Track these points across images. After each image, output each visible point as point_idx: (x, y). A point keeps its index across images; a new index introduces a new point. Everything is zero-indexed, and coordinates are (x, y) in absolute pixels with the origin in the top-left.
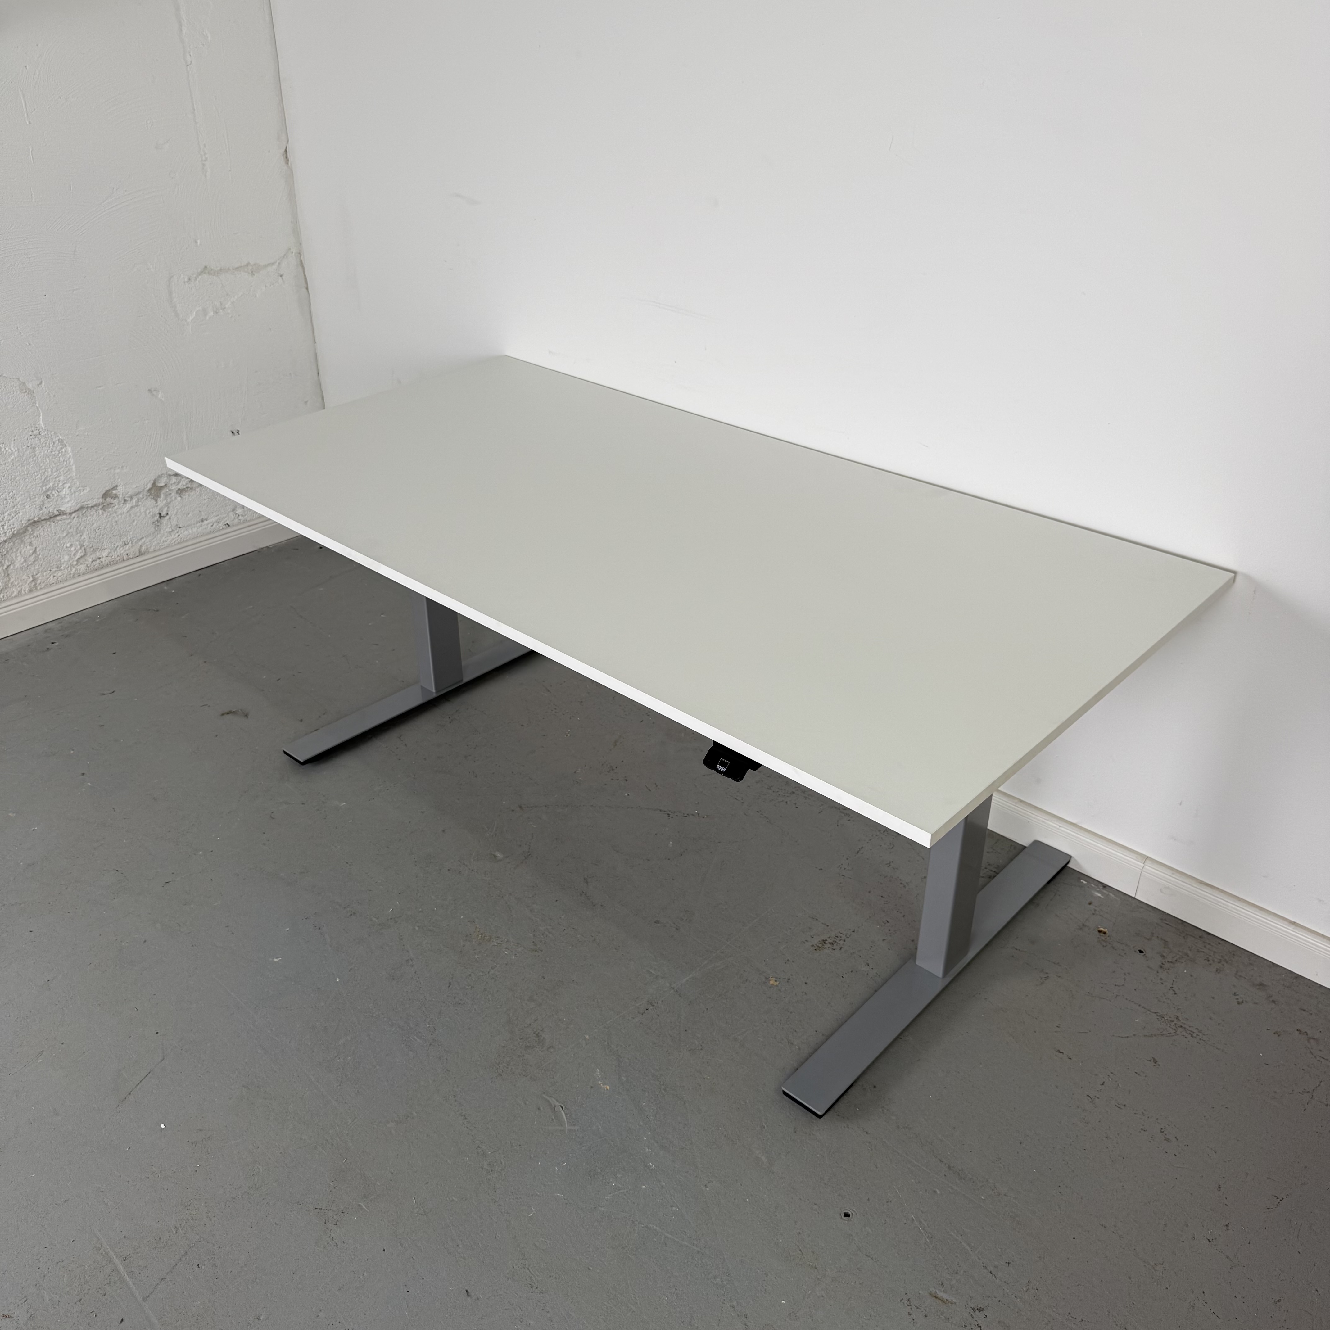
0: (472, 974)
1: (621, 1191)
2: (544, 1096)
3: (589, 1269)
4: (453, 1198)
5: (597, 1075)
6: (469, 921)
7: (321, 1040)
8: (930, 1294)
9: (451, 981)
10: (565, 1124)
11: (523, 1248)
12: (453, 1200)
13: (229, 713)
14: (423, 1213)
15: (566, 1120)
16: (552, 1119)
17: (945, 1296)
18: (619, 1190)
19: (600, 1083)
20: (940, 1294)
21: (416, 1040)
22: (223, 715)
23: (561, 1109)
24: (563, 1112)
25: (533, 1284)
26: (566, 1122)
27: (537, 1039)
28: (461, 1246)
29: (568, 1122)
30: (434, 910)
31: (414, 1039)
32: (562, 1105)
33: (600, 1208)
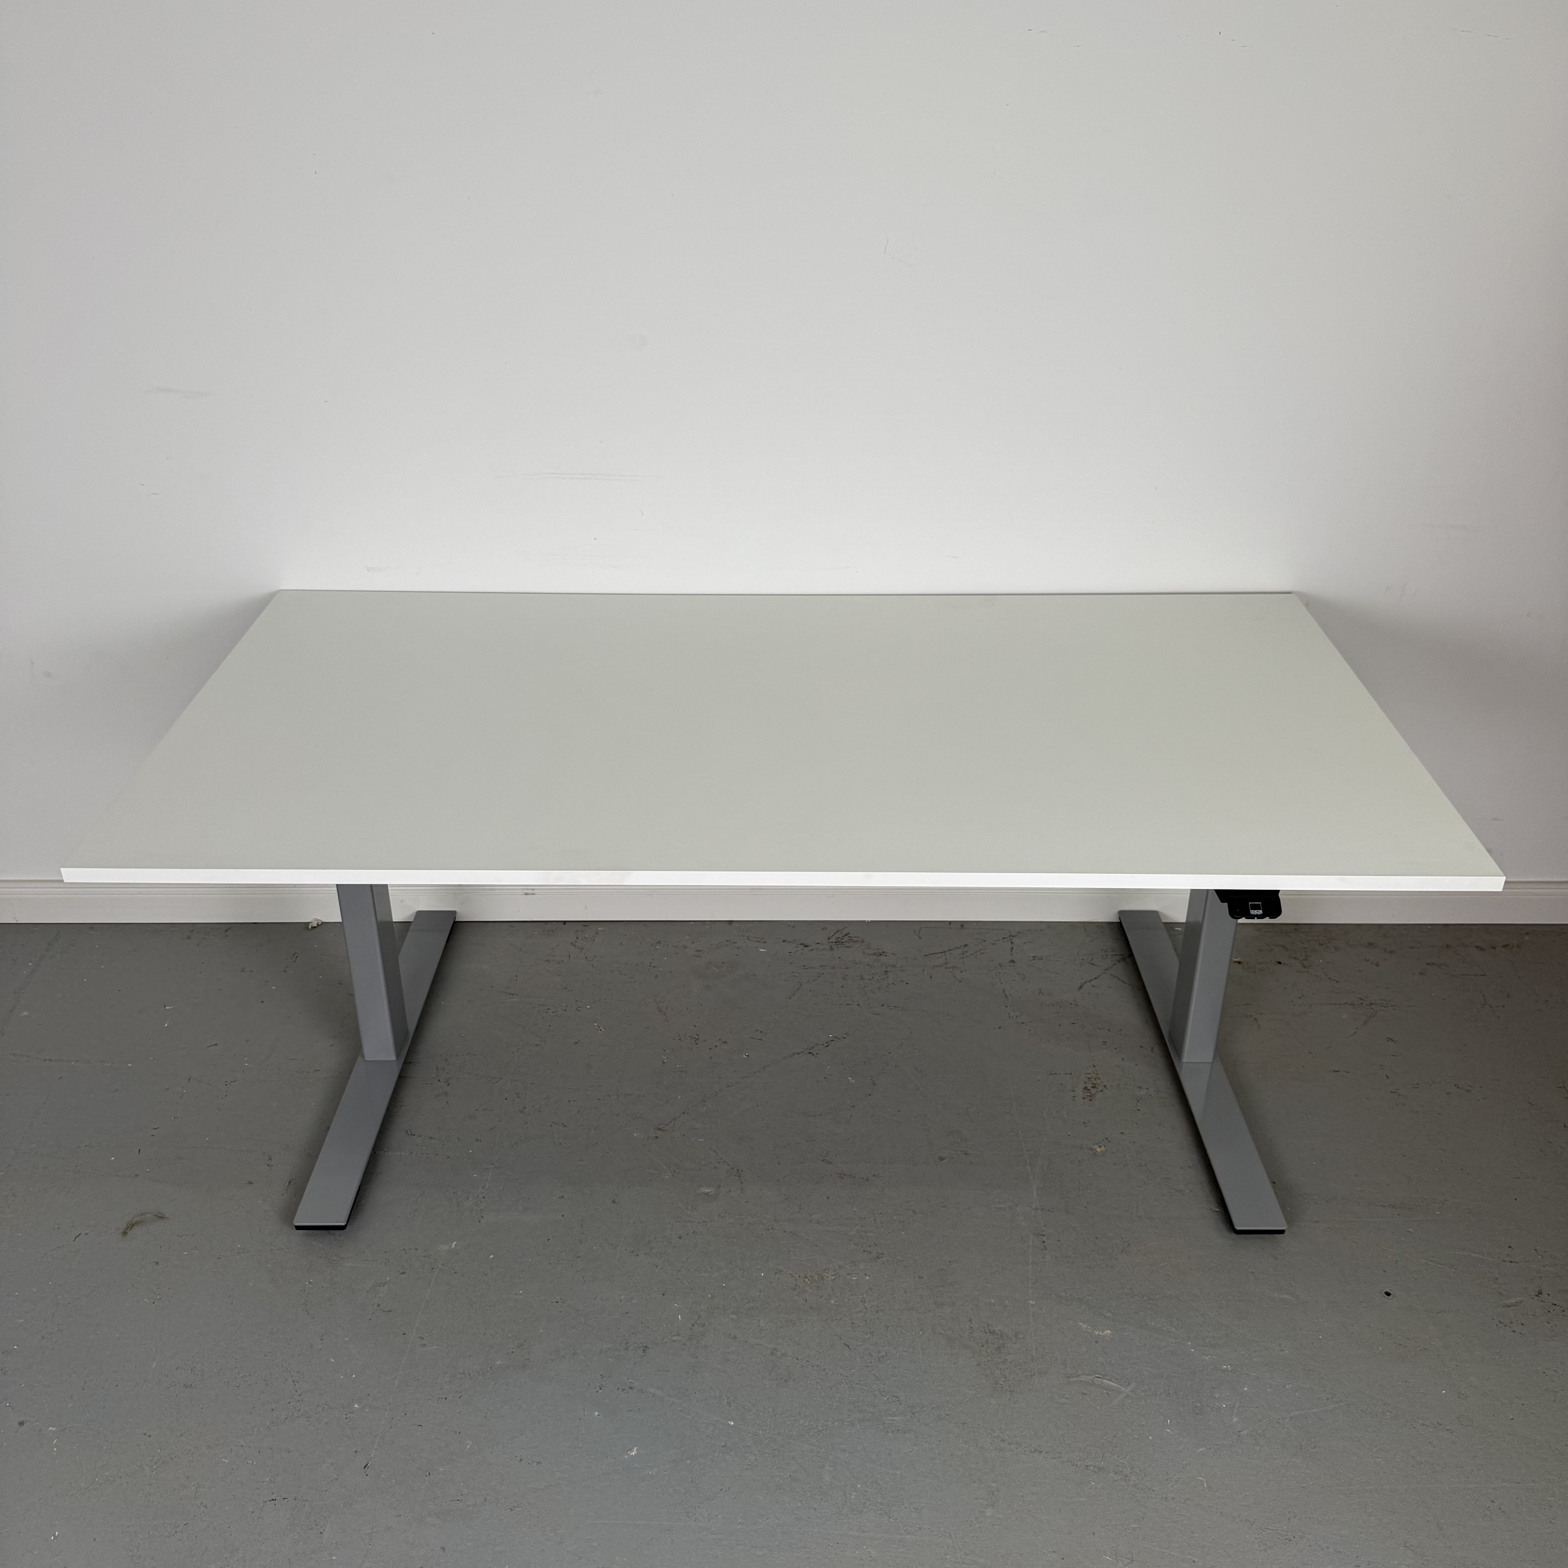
0: (853, 1321)
1: (1237, 1406)
2: (1071, 1380)
3: (1304, 1487)
4: (1132, 1526)
5: (1085, 1328)
6: (776, 1274)
7: (806, 1493)
8: (1504, 1307)
9: (843, 1342)
10: (1121, 1388)
11: (1239, 1516)
12: (1134, 1528)
13: (131, 1226)
14: (1130, 1561)
15: (1115, 1385)
16: (1108, 1394)
17: (1513, 1301)
18: (1234, 1407)
19: (1097, 1333)
20: (1508, 1302)
21: (894, 1420)
22: (125, 1233)
23: (1100, 1379)
24: (1104, 1381)
25: (1287, 1537)
26: (1120, 1387)
27: (995, 1336)
28: (1196, 1560)
29: (1120, 1385)
30: (724, 1287)
31: (891, 1420)
32: (1097, 1376)
33: (1242, 1433)
